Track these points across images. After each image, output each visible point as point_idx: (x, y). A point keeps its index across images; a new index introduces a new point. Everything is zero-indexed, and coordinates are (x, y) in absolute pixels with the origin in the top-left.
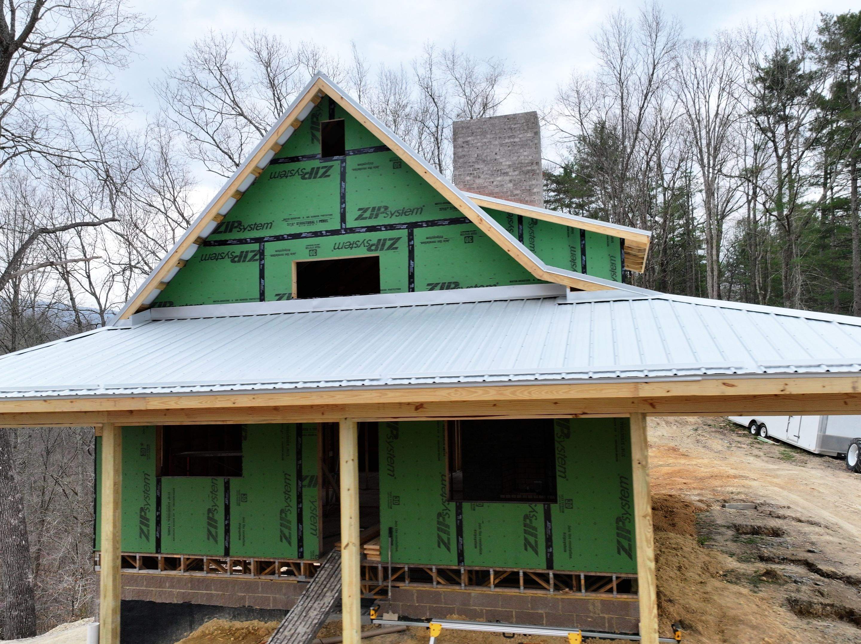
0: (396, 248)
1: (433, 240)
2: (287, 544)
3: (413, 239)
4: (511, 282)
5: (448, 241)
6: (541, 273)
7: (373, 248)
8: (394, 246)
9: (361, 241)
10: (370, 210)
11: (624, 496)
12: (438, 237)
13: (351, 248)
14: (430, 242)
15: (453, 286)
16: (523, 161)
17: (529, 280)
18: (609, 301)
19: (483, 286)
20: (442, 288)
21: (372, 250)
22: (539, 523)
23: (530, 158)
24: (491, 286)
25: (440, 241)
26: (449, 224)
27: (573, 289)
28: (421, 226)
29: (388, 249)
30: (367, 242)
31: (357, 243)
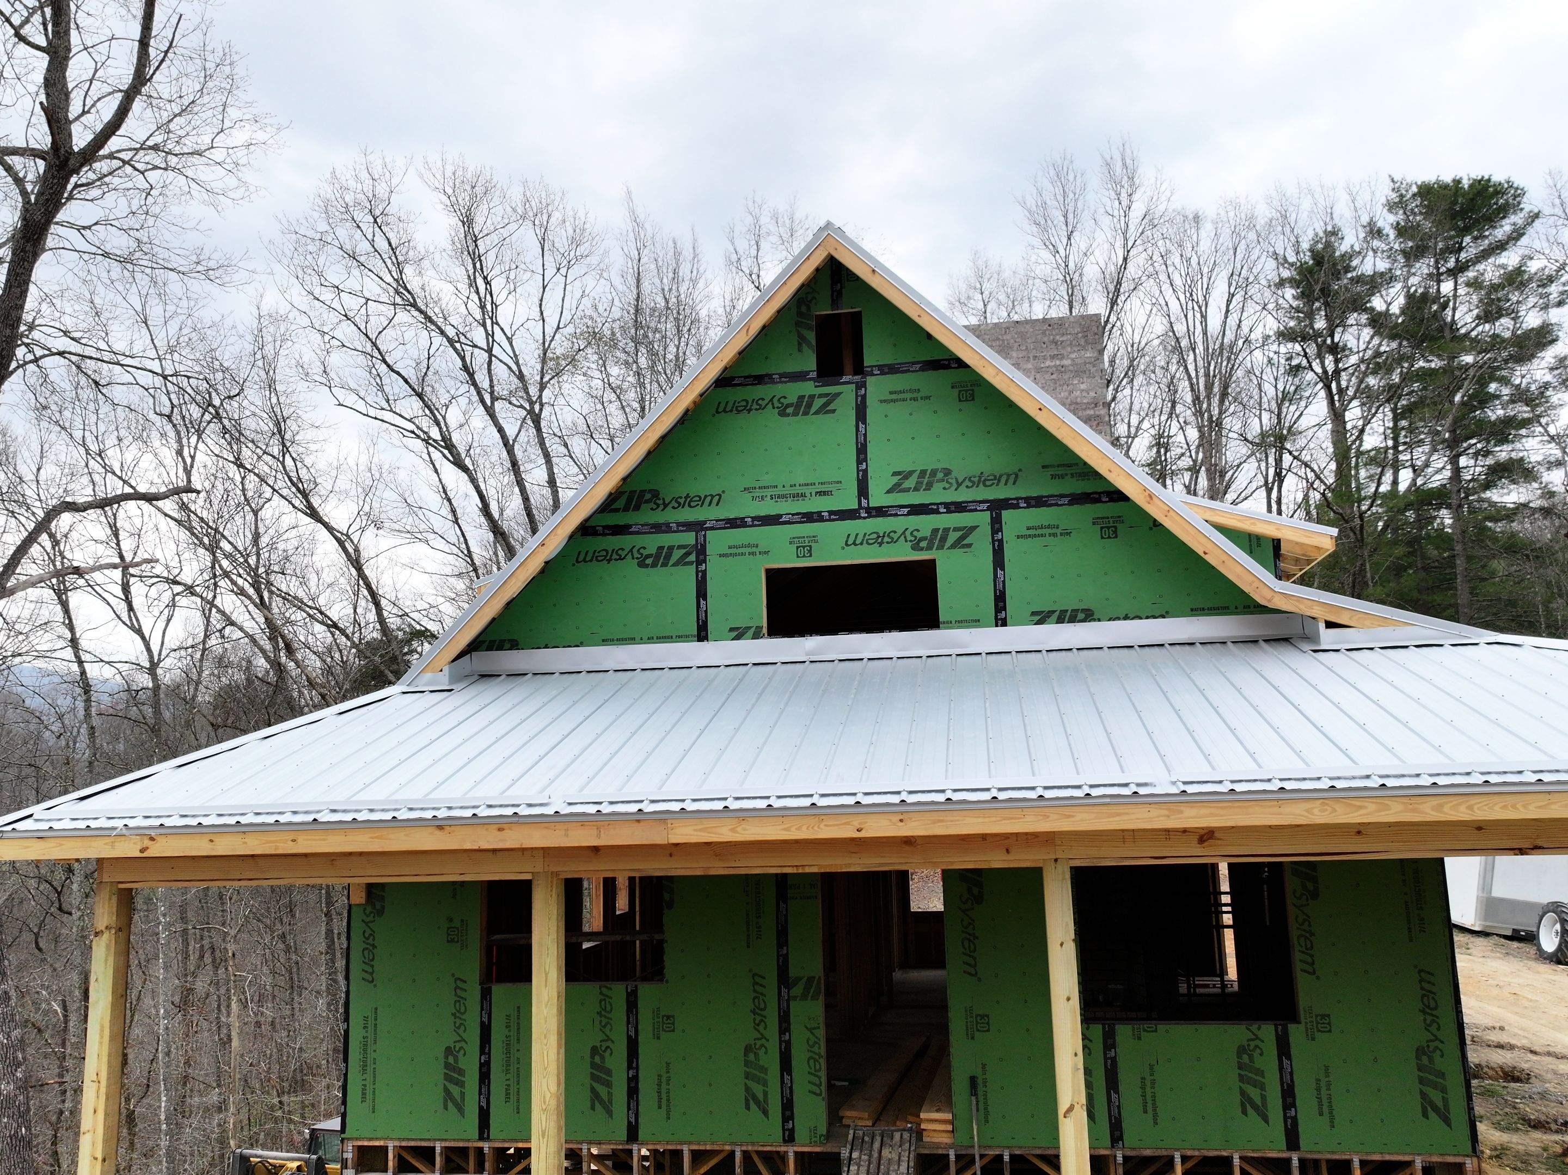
0: (969, 546)
1: (1039, 532)
2: (760, 1114)
3: (1000, 530)
4: (1192, 610)
5: (1069, 534)
6: (1268, 594)
7: (924, 544)
8: (965, 542)
9: (900, 532)
10: (916, 475)
11: (1428, 1007)
12: (1049, 527)
13: (881, 544)
14: (1035, 536)
15: (1081, 616)
16: (1079, 400)
17: (1227, 608)
18: (1407, 647)
19: (1141, 618)
20: (1060, 620)
21: (922, 549)
22: (1268, 1061)
23: (1092, 394)
24: (1155, 617)
25: (1054, 535)
26: (1071, 503)
27: (1330, 625)
28: (1017, 507)
29: (953, 546)
30: (911, 533)
31: (892, 534)
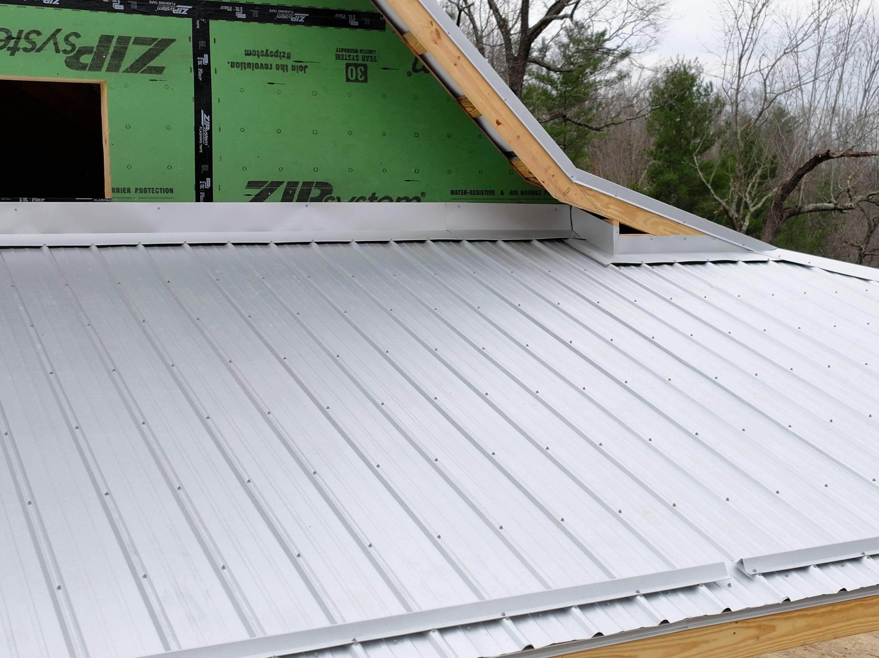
0: (159, 70)
1: (263, 60)
3: (207, 50)
4: (452, 192)
5: (304, 69)
6: (563, 185)
7: (86, 59)
8: (152, 64)
9: (47, 33)
12: (276, 54)
13: (13, 51)
14: (257, 66)
15: (315, 192)
17: (492, 192)
18: (703, 263)
19: (391, 201)
20: (287, 198)
21: (83, 67)
24: (408, 200)
25: (284, 68)
26: (308, 22)
27: (625, 229)
28: (231, 17)
29: (134, 68)
30: (66, 39)
31: (33, 36)
